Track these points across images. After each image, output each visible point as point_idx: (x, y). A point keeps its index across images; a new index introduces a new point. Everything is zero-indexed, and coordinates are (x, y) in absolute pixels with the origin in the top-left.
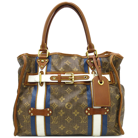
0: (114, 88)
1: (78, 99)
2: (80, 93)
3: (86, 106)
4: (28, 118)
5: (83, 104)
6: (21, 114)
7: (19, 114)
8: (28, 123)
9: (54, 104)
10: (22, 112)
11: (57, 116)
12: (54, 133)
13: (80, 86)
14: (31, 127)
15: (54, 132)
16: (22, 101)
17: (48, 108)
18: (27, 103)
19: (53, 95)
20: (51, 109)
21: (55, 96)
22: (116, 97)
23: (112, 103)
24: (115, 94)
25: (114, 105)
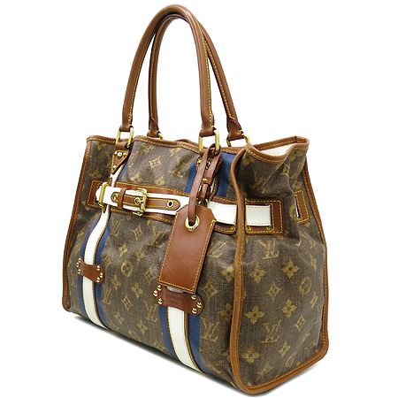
1: (143, 255)
2: (150, 242)
3: (154, 277)
5: (149, 273)
9: (107, 258)
17: (98, 264)
19: (112, 236)
21: (114, 241)
22: (224, 273)
23: (209, 287)
24: (223, 264)
25: (217, 294)
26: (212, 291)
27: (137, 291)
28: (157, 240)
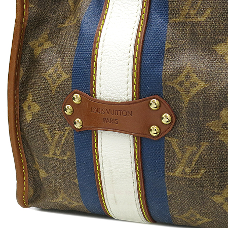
4: (61, 136)
6: (37, 117)
7: (29, 117)
8: (63, 161)
9: (188, 77)
10: (36, 108)
11: (199, 140)
12: (187, 218)
14: (76, 181)
15: (187, 215)
16: (38, 60)
17: (154, 95)
18: (56, 70)
19: (183, 24)
20: (168, 101)
21: (193, 33)
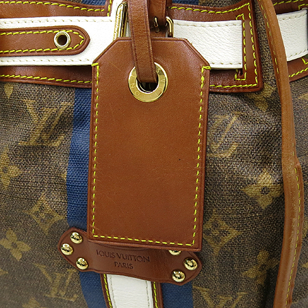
0: (248, 127)
1: (14, 171)
2: (27, 139)
3: (57, 218)
5: (42, 208)
13: (28, 96)
22: (251, 191)
23: (216, 226)
24: (245, 171)
25: (238, 238)
26: (225, 233)
27: (14, 246)
28: (47, 129)
